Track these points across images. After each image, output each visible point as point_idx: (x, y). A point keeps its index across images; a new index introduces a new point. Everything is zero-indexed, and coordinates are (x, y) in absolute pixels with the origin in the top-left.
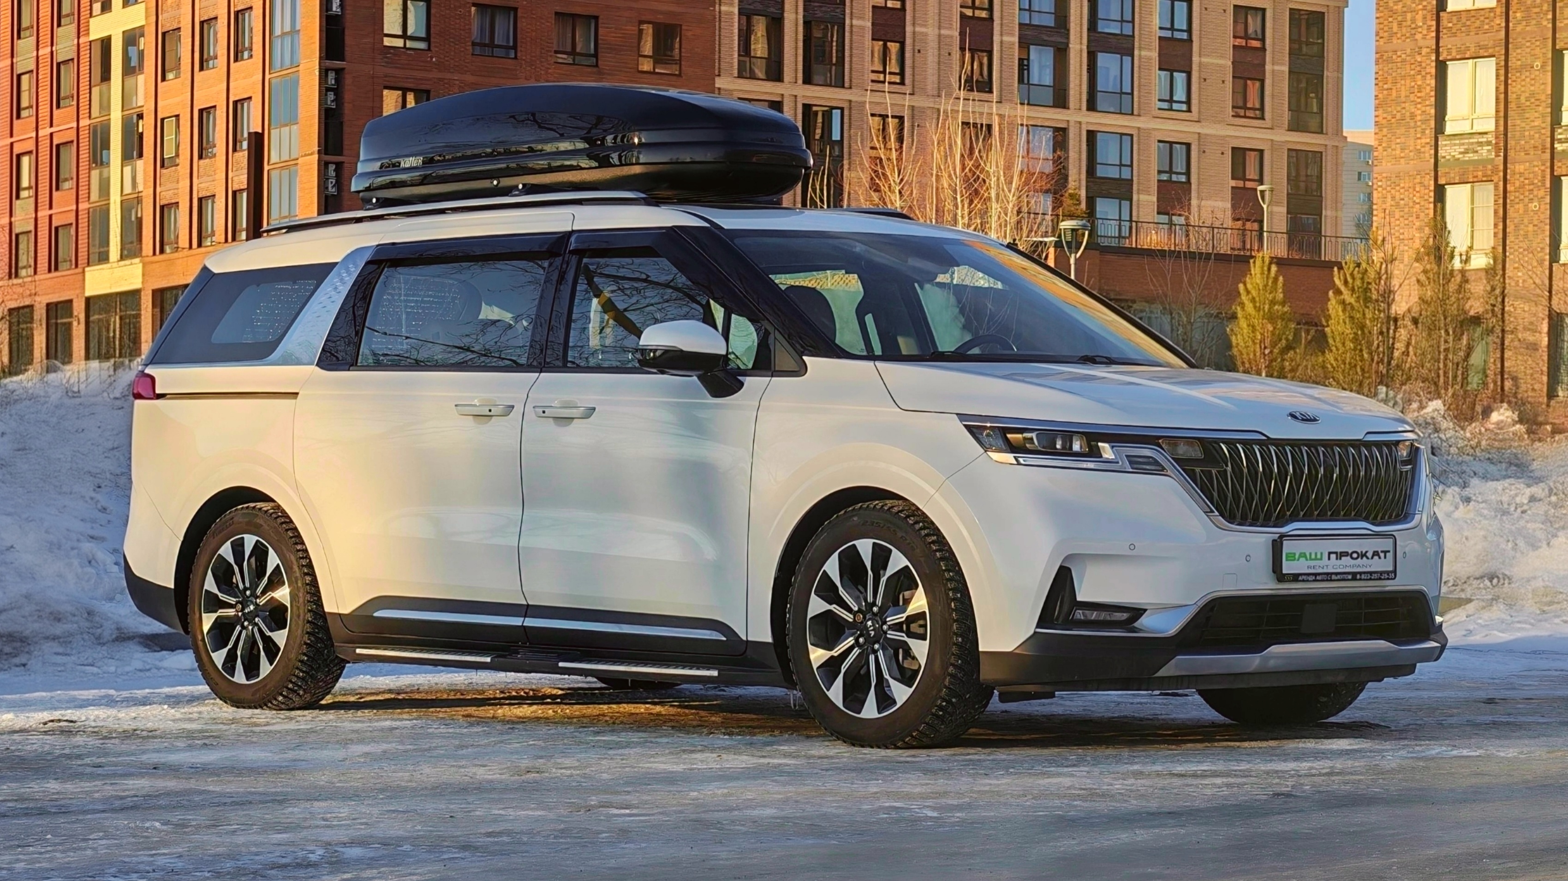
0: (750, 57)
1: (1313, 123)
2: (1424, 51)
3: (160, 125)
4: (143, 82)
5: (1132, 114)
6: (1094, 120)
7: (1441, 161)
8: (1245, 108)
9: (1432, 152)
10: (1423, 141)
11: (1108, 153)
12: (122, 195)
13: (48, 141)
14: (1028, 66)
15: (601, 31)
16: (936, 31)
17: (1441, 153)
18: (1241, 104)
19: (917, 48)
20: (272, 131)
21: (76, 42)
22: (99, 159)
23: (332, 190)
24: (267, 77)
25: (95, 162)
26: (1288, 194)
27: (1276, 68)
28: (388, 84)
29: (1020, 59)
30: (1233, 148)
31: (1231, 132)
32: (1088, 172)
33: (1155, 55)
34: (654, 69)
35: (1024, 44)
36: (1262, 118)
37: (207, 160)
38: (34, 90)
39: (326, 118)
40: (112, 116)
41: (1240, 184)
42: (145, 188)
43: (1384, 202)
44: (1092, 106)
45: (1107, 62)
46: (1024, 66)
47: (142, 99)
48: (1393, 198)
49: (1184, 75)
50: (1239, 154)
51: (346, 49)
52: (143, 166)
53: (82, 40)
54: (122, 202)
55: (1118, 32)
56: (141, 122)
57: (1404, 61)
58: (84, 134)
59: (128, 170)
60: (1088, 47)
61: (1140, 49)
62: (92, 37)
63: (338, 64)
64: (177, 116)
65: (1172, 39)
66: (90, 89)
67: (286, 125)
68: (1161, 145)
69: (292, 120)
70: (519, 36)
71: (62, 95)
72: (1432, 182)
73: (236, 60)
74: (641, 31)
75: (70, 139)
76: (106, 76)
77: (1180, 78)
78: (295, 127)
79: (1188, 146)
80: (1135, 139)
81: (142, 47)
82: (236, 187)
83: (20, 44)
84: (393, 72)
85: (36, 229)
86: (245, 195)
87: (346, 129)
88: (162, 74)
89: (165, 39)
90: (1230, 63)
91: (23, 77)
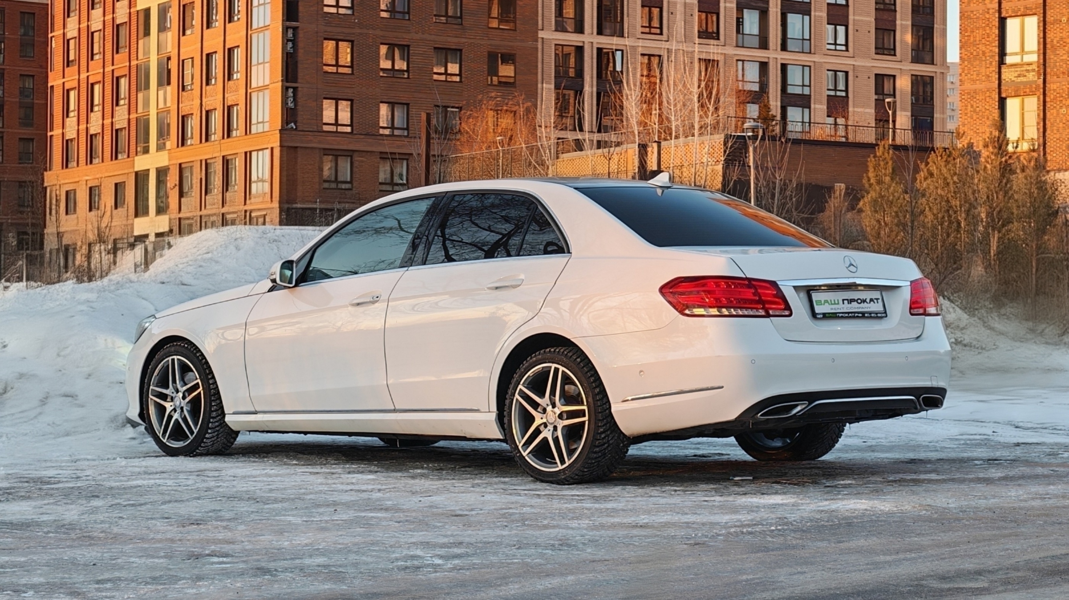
0: (563, 18)
1: (928, 58)
2: (991, 11)
3: (181, 64)
4: (170, 37)
5: (810, 53)
6: (786, 57)
7: (1003, 82)
8: (883, 48)
9: (997, 76)
10: (991, 69)
11: (794, 77)
12: (157, 109)
13: (111, 75)
14: (743, 22)
15: (465, 2)
16: (683, 1)
17: (1003, 77)
18: (880, 46)
20: (253, 68)
21: (128, 11)
22: (144, 85)
23: (291, 105)
24: (249, 32)
25: (141, 87)
26: (912, 104)
27: (903, 22)
28: (325, 36)
29: (737, 18)
30: (876, 74)
31: (875, 64)
32: (782, 90)
33: (824, 15)
34: (499, 25)
35: (740, 8)
36: (895, 55)
37: (211, 86)
38: (102, 42)
39: (287, 58)
40: (151, 59)
41: (880, 97)
42: (171, 103)
43: (966, 109)
44: (784, 47)
45: (794, 20)
46: (739, 22)
47: (170, 48)
48: (972, 106)
49: (844, 27)
50: (880, 78)
51: (300, 14)
52: (171, 90)
53: (132, 10)
54: (157, 113)
56: (169, 62)
57: (978, 18)
58: (134, 70)
59: (161, 93)
60: (781, 10)
61: (815, 11)
62: (139, 8)
63: (294, 24)
64: (192, 58)
65: (836, 5)
66: (137, 41)
67: (262, 64)
68: (830, 73)
69: (265, 60)
70: (411, 5)
71: (120, 45)
72: (997, 96)
73: (229, 22)
74: (491, 2)
75: (124, 74)
76: (147, 33)
77: (841, 29)
78: (267, 65)
79: (847, 73)
80: (812, 69)
81: (170, 14)
82: (230, 103)
83: (93, 12)
84: (329, 29)
85: (103, 131)
86: (235, 108)
87: (300, 66)
88: (183, 30)
89: (184, 10)
90: (873, 20)
91: (95, 34)
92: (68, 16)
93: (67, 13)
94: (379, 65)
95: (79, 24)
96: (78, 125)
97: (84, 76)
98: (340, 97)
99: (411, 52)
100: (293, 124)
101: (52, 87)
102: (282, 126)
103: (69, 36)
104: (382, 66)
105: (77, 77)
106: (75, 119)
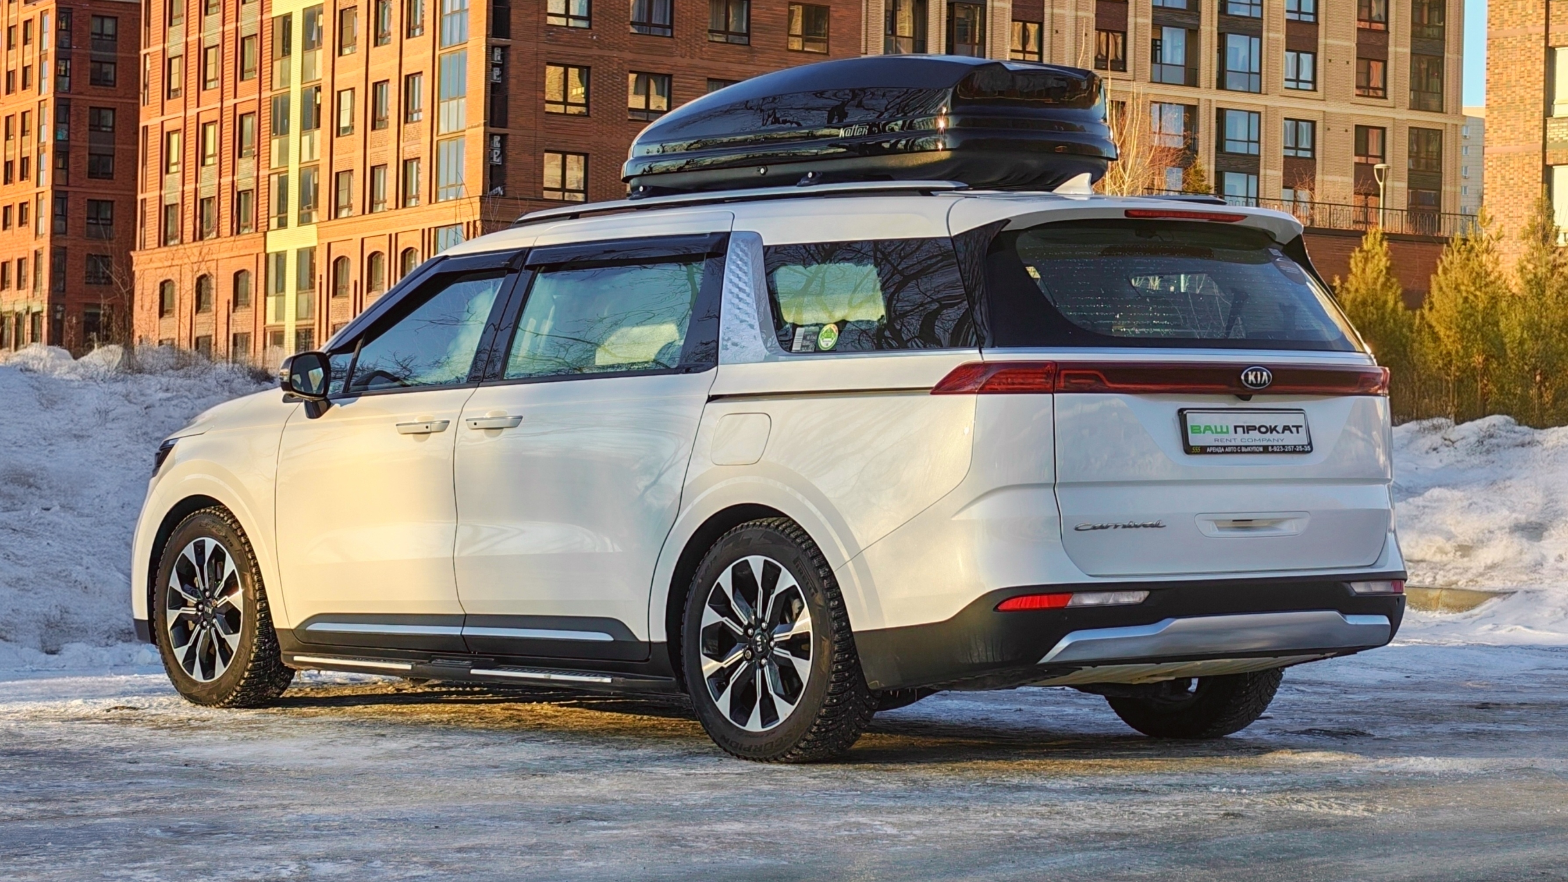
0: (896, 36)
1: (1434, 103)
2: (1534, 38)
3: (337, 97)
4: (322, 56)
5: (1260, 93)
6: (1224, 99)
7: (1550, 143)
8: (1368, 87)
9: (1541, 134)
10: (1533, 123)
11: (1237, 129)
13: (232, 112)
14: (1161, 46)
15: (753, 12)
16: (1073, 13)
17: (1550, 135)
18: (1364, 84)
19: (1055, 28)
20: (442, 105)
21: (259, 18)
22: (280, 128)
23: (497, 160)
24: (437, 53)
25: (275, 131)
26: (1409, 170)
27: (1399, 49)
28: (550, 60)
29: (1153, 40)
30: (1357, 126)
31: (1355, 110)
32: (1217, 148)
33: (1282, 36)
34: (803, 46)
35: (1157, 25)
36: (1385, 97)
37: (380, 132)
38: (220, 63)
39: (493, 92)
40: (292, 89)
41: (1363, 160)
42: (321, 155)
43: (1494, 182)
44: (1221, 85)
45: (1237, 44)
46: (1156, 46)
47: (321, 73)
48: (1503, 178)
49: (1310, 56)
50: (1362, 132)
51: (512, 27)
52: (321, 136)
53: (264, 17)
55: (1247, 14)
56: (319, 95)
57: (1514, 47)
58: (266, 106)
59: (306, 139)
60: (1218, 28)
61: (1268, 31)
62: (275, 14)
63: (503, 41)
64: (353, 89)
65: (1299, 21)
66: (272, 62)
67: (454, 99)
68: (1289, 122)
69: (460, 94)
70: (675, 15)
71: (246, 68)
72: (1540, 163)
73: (408, 37)
74: (791, 13)
75: (251, 110)
76: (287, 50)
77: (1306, 59)
78: (463, 101)
79: (1313, 123)
80: (1263, 116)
81: (320, 24)
82: (407, 157)
83: (208, 20)
84: (555, 49)
85: (219, 195)
86: (415, 163)
87: (511, 103)
88: (339, 49)
89: (342, 17)
90: (1354, 45)
91: (209, 51)
92: (171, 25)
93: (169, 20)
94: (627, 103)
95: (187, 36)
96: (183, 185)
97: (192, 112)
98: (568, 150)
99: (674, 84)
100: (499, 188)
101: (146, 128)
102: (484, 191)
103: (171, 53)
104: (630, 105)
105: (182, 114)
106: (179, 176)
